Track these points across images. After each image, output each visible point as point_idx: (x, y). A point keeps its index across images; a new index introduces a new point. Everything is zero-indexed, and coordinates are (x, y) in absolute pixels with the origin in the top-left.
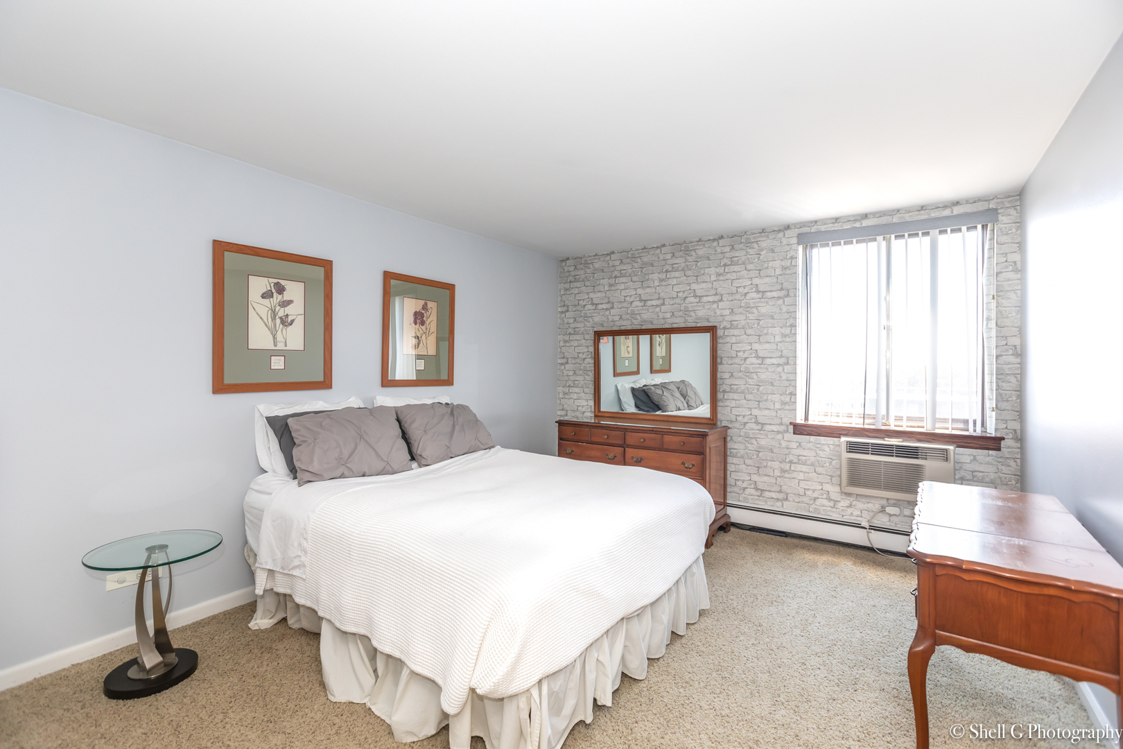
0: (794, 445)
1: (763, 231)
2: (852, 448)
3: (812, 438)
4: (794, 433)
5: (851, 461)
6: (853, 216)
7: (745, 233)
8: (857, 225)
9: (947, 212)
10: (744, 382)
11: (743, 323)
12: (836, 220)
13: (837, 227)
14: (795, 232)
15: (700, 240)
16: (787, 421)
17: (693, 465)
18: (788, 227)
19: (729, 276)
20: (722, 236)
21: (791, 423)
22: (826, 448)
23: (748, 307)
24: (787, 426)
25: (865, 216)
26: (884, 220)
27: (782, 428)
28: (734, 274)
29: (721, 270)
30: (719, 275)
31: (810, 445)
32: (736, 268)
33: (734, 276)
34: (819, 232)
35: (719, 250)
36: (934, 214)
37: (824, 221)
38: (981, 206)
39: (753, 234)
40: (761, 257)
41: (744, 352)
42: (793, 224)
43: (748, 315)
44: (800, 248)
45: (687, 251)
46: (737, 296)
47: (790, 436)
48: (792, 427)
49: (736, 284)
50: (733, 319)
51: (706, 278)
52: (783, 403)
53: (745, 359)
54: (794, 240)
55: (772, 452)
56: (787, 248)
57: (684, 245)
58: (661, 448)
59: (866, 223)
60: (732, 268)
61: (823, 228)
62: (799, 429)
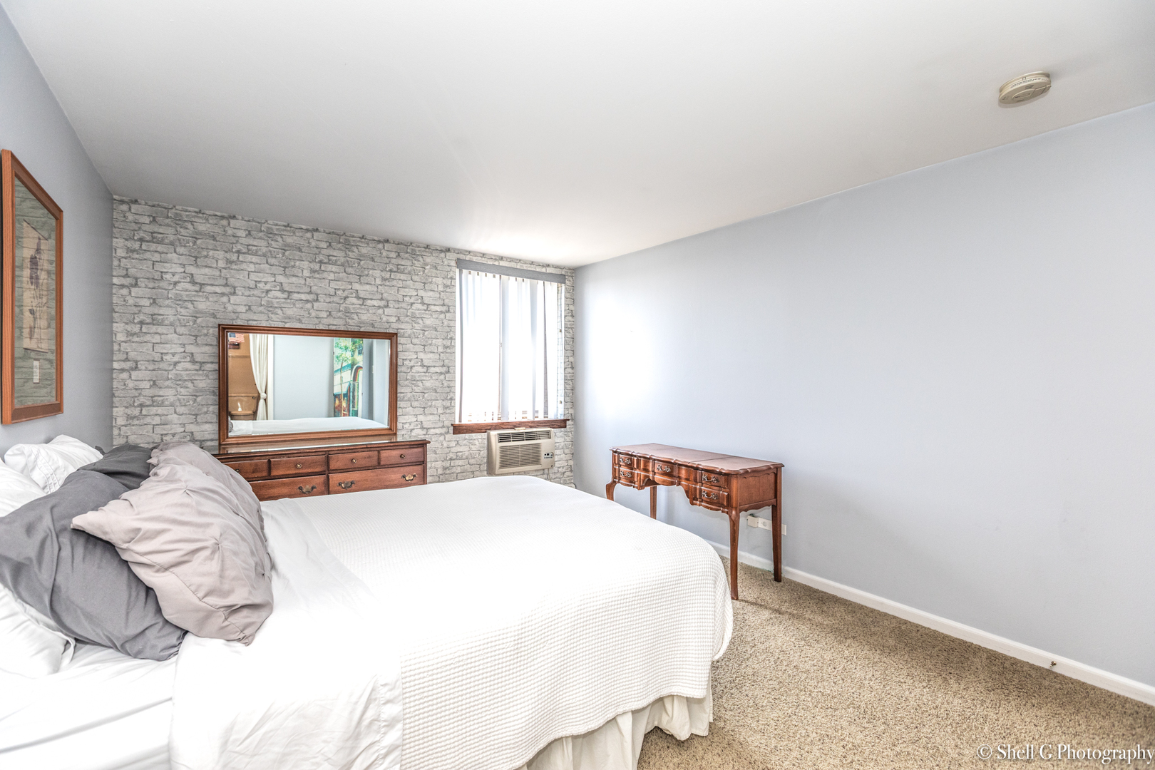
0: (453, 444)
1: (427, 247)
2: (503, 438)
3: (467, 436)
4: (454, 434)
5: (502, 449)
6: (495, 256)
7: (411, 244)
8: (496, 263)
9: (543, 270)
10: (410, 390)
11: (409, 332)
12: (484, 255)
13: (483, 261)
14: (455, 256)
15: (363, 237)
16: (448, 423)
17: (414, 476)
18: (448, 250)
19: (394, 283)
20: (388, 240)
21: (452, 425)
22: (477, 442)
23: (413, 317)
24: (448, 428)
25: (502, 258)
26: (512, 265)
27: (444, 430)
28: (400, 282)
29: (387, 275)
30: (384, 279)
31: (465, 442)
32: (403, 276)
33: (400, 284)
34: (471, 261)
35: (384, 254)
36: (538, 269)
37: (475, 254)
38: (558, 271)
39: (419, 247)
40: (426, 271)
41: (410, 360)
42: (452, 249)
43: (414, 325)
44: (457, 270)
45: (348, 245)
46: (404, 305)
47: (451, 436)
48: (452, 428)
49: (402, 292)
50: (400, 327)
51: (370, 279)
52: (445, 408)
53: (412, 367)
54: (453, 263)
55: (436, 453)
56: (448, 269)
57: (344, 237)
58: (379, 465)
59: (502, 263)
60: (398, 276)
61: (475, 259)
62: (458, 429)
